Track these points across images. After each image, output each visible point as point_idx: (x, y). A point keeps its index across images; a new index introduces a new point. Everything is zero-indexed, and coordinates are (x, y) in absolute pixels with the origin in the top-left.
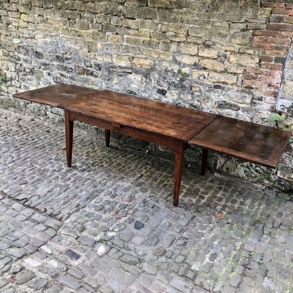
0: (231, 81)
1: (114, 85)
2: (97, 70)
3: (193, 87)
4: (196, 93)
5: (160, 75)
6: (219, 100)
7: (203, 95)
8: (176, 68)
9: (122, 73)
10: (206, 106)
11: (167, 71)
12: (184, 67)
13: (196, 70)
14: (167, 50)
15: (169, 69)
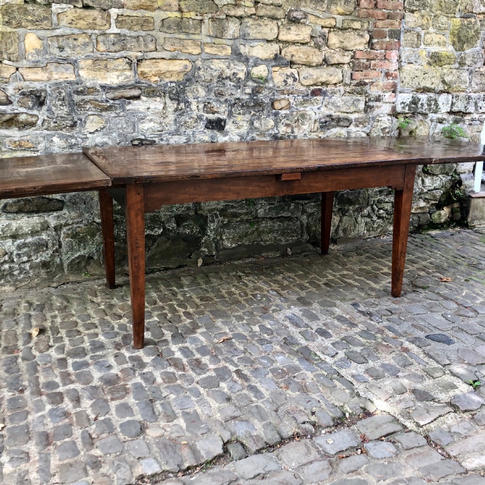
0: (337, 78)
1: (89, 135)
2: (29, 108)
3: (276, 100)
4: (283, 112)
5: (209, 90)
6: (321, 115)
7: (295, 113)
8: (240, 70)
9: (112, 102)
10: (301, 131)
11: (223, 79)
12: (256, 65)
13: (277, 69)
14: (219, 36)
15: (228, 73)
